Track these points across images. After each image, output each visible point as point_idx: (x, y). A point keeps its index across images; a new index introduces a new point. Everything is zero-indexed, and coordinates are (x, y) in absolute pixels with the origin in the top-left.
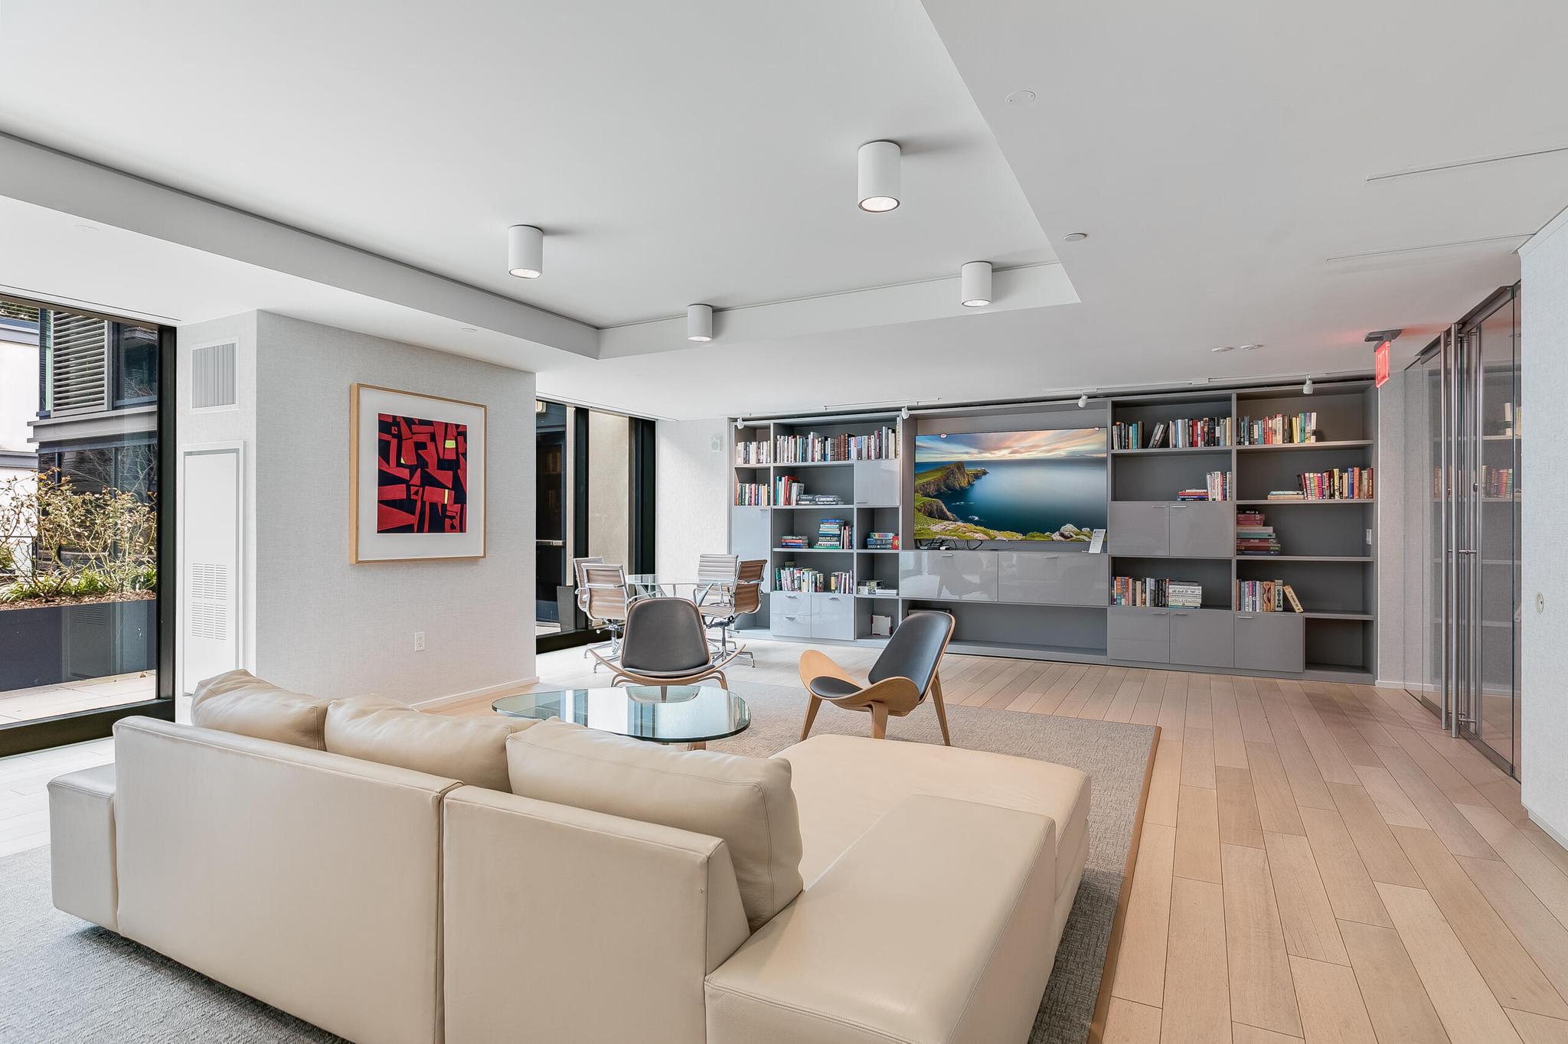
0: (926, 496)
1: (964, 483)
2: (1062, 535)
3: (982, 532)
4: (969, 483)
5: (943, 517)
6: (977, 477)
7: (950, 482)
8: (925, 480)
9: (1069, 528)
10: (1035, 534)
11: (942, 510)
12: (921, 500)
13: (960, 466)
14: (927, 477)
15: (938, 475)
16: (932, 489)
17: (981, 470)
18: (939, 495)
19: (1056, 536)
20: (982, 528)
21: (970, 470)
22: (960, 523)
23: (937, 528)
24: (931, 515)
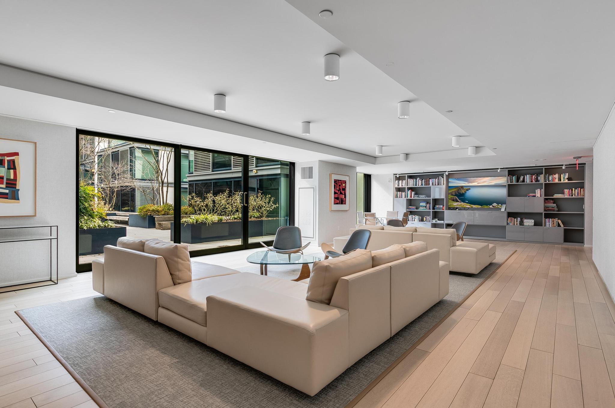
0: (452, 195)
1: (463, 192)
2: (493, 206)
3: (469, 205)
4: (465, 192)
5: (457, 201)
6: (467, 190)
7: (459, 191)
8: (452, 191)
9: (495, 204)
10: (485, 206)
11: (457, 199)
12: (450, 196)
13: (462, 187)
14: (452, 190)
15: (455, 190)
16: (454, 193)
17: (468, 188)
18: (456, 195)
19: (491, 207)
20: (469, 204)
21: (465, 188)
22: (462, 203)
23: (455, 204)
24: (453, 200)
